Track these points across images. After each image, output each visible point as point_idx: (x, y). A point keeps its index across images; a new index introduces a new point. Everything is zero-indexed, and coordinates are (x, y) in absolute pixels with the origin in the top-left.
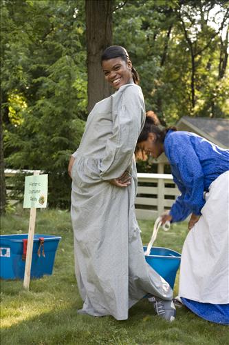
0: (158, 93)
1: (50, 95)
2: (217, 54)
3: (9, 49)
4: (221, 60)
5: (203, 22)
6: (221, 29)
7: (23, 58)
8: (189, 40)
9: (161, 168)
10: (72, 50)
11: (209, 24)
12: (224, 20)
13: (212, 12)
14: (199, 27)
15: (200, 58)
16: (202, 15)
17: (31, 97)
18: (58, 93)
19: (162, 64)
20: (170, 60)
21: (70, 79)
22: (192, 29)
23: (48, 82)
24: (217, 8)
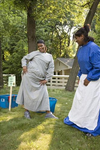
0: (50, 51)
1: (17, 51)
2: (67, 39)
3: (4, 38)
4: (68, 41)
5: (63, 30)
6: (68, 32)
7: (8, 40)
8: (59, 35)
10: (23, 38)
13: (65, 27)
14: (62, 31)
15: (62, 41)
17: (11, 52)
18: (19, 51)
19: (51, 42)
20: (53, 41)
21: (23, 47)
22: (60, 32)
23: (16, 48)
24: (67, 26)
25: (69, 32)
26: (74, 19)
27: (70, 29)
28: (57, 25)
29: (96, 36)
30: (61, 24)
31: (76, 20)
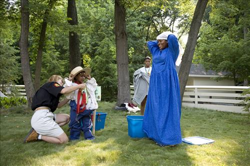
1: (100, 54)
3: (83, 36)
5: (163, 24)
6: (170, 26)
7: (89, 39)
8: (157, 30)
10: (109, 35)
11: (165, 24)
12: (171, 22)
14: (161, 25)
16: (162, 20)
17: (92, 55)
18: (103, 53)
19: (146, 40)
20: (150, 38)
21: (108, 47)
22: (158, 26)
23: (99, 49)
25: (172, 26)
26: (179, 7)
27: (174, 20)
28: (155, 16)
30: (160, 16)
31: (182, 7)
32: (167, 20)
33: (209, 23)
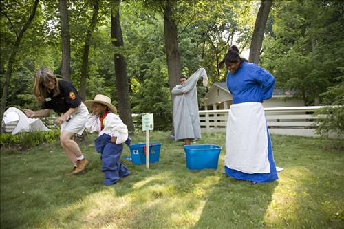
1: (150, 77)
3: (130, 58)
5: (220, 39)
7: (136, 61)
8: (214, 46)
9: (206, 108)
10: (159, 55)
11: (222, 39)
12: (229, 37)
13: (223, 34)
14: (218, 40)
16: (219, 35)
17: (141, 79)
18: (154, 76)
19: (202, 58)
20: (206, 56)
21: (159, 69)
22: (215, 42)
23: (149, 72)
24: (225, 31)
25: (230, 40)
26: (237, 19)
27: (232, 34)
28: (210, 30)
29: (276, 42)
30: (216, 30)
31: (241, 19)
32: (225, 35)
33: (272, 35)
